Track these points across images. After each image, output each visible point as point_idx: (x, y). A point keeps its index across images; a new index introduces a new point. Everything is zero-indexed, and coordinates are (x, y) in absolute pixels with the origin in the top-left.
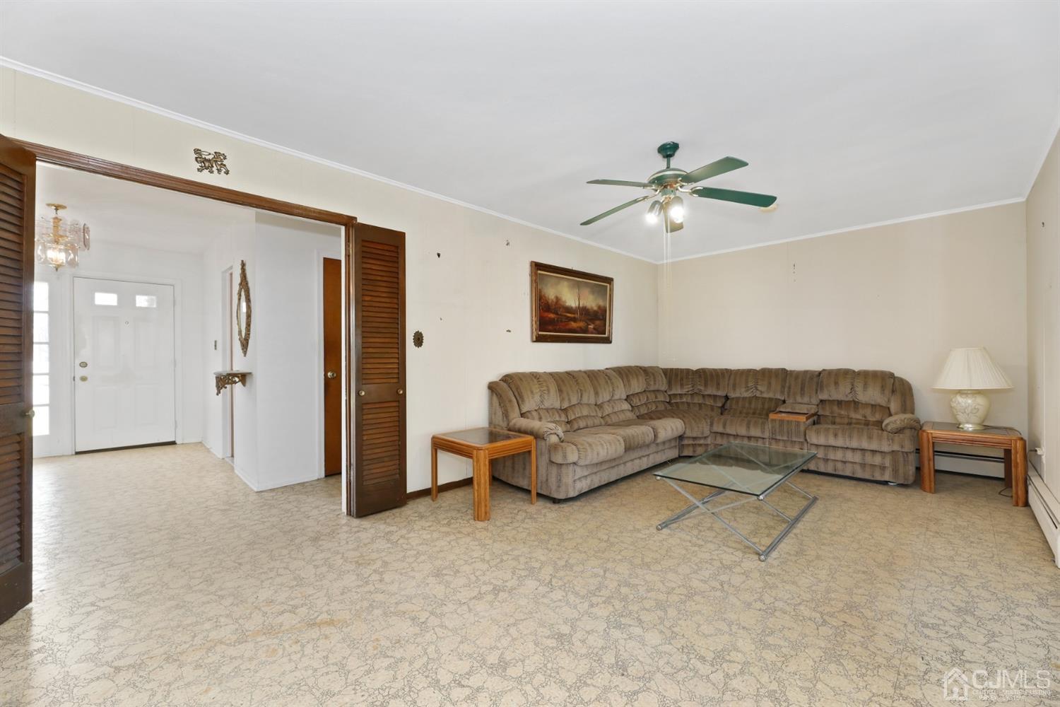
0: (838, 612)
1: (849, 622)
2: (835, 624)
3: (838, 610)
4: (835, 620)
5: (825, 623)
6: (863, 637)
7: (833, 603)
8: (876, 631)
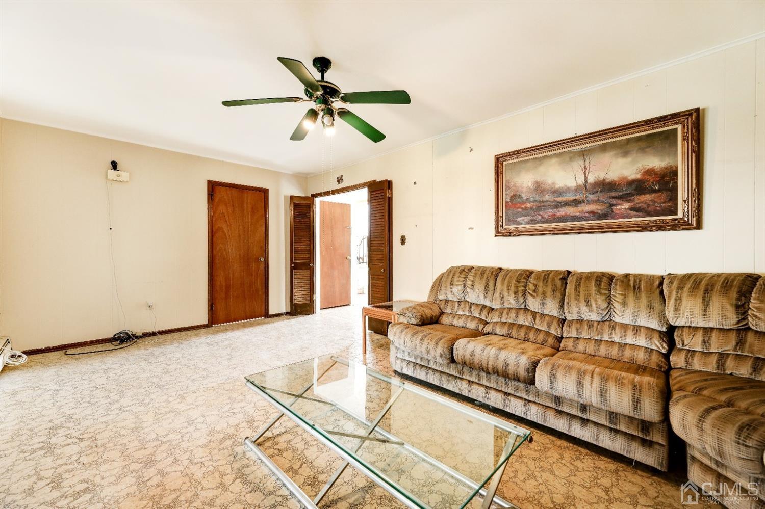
0: (155, 451)
1: (143, 451)
2: (150, 443)
3: (156, 452)
4: (152, 446)
5: (157, 439)
6: (127, 449)
7: (165, 455)
8: (122, 458)
